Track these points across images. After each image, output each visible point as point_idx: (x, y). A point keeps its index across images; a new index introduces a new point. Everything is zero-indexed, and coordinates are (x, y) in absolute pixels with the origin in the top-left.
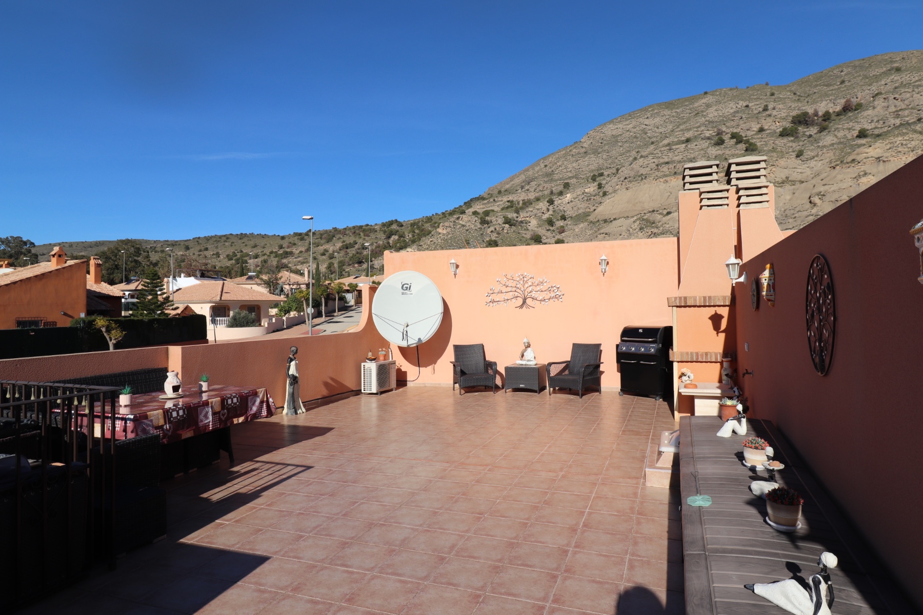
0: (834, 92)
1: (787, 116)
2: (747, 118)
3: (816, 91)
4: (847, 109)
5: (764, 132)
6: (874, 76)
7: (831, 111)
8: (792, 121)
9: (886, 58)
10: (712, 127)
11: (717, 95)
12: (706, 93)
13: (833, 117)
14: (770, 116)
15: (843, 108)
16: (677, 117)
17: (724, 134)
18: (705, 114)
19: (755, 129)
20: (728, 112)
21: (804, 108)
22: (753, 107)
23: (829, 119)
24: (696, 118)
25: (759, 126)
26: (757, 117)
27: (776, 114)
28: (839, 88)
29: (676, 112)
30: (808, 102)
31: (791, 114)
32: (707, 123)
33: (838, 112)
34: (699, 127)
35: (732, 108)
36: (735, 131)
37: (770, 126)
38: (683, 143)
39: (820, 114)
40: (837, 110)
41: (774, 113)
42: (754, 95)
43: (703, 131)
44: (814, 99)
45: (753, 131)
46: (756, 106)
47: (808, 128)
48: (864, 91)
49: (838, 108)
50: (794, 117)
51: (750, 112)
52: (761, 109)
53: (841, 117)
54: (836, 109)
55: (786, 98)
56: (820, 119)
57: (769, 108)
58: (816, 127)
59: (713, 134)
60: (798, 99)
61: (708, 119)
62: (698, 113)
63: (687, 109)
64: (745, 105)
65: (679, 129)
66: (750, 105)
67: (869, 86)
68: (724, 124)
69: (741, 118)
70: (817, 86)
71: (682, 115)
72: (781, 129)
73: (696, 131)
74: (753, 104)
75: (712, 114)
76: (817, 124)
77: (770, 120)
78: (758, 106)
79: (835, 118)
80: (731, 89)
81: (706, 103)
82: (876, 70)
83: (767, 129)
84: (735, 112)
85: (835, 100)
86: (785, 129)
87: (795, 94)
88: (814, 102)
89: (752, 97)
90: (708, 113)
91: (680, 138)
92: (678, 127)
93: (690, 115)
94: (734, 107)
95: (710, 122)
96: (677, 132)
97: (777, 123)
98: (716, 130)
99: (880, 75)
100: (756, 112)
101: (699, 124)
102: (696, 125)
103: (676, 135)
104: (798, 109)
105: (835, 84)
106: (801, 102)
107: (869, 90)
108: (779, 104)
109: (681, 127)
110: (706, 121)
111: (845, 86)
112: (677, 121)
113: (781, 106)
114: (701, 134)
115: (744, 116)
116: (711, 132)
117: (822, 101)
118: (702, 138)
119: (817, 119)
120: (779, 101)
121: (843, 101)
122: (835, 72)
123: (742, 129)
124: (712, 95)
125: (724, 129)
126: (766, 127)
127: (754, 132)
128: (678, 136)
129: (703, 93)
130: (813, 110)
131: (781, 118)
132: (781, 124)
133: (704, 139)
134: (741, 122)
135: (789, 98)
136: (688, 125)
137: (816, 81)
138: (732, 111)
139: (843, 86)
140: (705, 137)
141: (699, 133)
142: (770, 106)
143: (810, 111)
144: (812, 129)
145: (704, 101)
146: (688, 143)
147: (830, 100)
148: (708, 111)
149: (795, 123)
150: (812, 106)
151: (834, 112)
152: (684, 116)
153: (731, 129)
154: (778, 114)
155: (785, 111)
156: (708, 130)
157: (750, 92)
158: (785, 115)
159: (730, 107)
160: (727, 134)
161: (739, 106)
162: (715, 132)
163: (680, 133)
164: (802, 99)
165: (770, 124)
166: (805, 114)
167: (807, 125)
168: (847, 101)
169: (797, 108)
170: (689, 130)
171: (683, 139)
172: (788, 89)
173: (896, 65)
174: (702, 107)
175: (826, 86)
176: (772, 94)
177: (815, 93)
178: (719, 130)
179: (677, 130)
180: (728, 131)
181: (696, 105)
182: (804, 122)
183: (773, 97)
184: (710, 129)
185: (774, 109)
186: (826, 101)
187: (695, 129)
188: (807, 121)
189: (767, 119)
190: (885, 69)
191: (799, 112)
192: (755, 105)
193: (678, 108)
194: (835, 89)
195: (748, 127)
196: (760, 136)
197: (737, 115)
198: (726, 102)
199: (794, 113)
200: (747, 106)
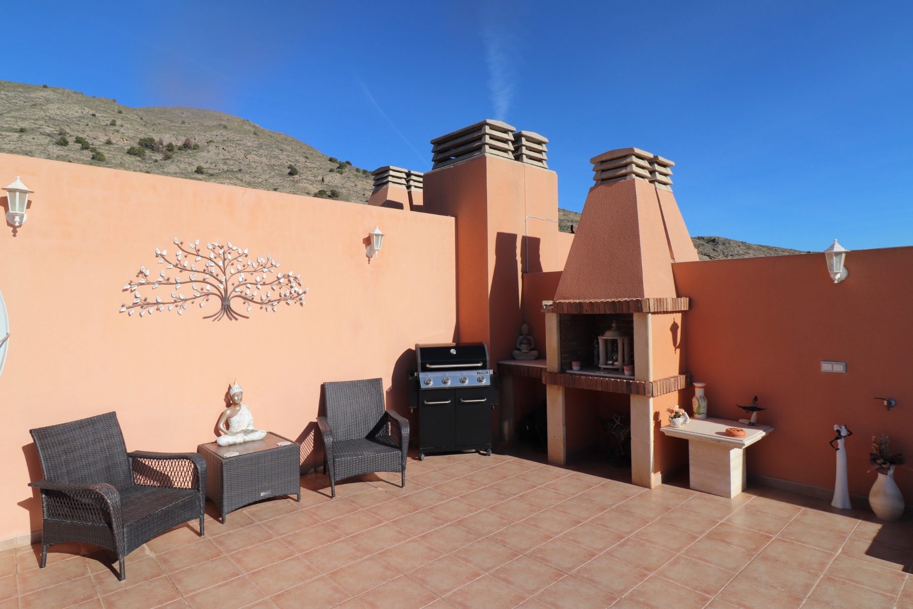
0: (176, 128)
1: (134, 137)
2: (94, 127)
3: (161, 123)
4: (187, 146)
5: (111, 145)
6: (207, 126)
7: (174, 144)
8: (139, 143)
9: (217, 115)
10: (54, 125)
11: (59, 93)
12: (45, 87)
13: (176, 150)
14: (118, 131)
15: (184, 145)
16: (7, 101)
17: (68, 135)
18: (44, 108)
19: (102, 140)
20: (72, 114)
21: (150, 134)
22: (100, 118)
23: (172, 150)
24: (33, 110)
25: (106, 138)
26: (104, 128)
27: (124, 131)
28: (180, 126)
29: (5, 95)
30: (154, 130)
31: (138, 136)
32: (48, 118)
33: (179, 147)
34: (37, 120)
35: (77, 112)
36: (80, 136)
37: (118, 141)
38: (16, 132)
39: (165, 144)
40: (179, 145)
41: (122, 130)
42: (101, 107)
43: (42, 125)
44: (159, 130)
45: (101, 141)
46: (104, 118)
47: (153, 153)
48: (201, 135)
49: (180, 144)
50: (141, 140)
51: (97, 122)
52: (109, 123)
53: (182, 152)
54: (178, 143)
55: (133, 120)
56: (165, 149)
57: (117, 123)
58: (161, 155)
59: (55, 132)
60: (145, 125)
61: (48, 114)
62: (35, 105)
63: (20, 96)
64: (91, 112)
65: (10, 115)
66: (97, 115)
67: (204, 132)
68: (68, 126)
69: (87, 125)
70: (161, 118)
71: (14, 101)
72: (129, 147)
73: (34, 123)
74: (100, 115)
75: (53, 110)
76: (162, 151)
77: (118, 135)
78: (105, 119)
79: (177, 151)
80: (75, 93)
81: (45, 97)
82: (210, 122)
83: (115, 144)
84: (80, 117)
85: (177, 135)
86: (132, 148)
87: (141, 119)
88: (159, 132)
89: (99, 108)
90: (48, 108)
91: (11, 126)
92: (8, 112)
93: (25, 104)
94: (80, 111)
95: (50, 118)
96: (8, 117)
97: (125, 140)
98: (58, 129)
99: (213, 127)
100: (103, 124)
101: (37, 117)
102: (34, 117)
103: (7, 121)
104: (145, 134)
105: (177, 122)
106: (147, 127)
107: (204, 136)
108: (127, 124)
109: (13, 114)
110: (47, 116)
111: (186, 127)
112: (8, 105)
113: (128, 126)
114: (39, 128)
115: (90, 124)
116: (52, 129)
117: (166, 133)
118: (41, 133)
119: (162, 148)
120: (126, 121)
121: (184, 139)
122: (177, 112)
123: (88, 136)
124: (54, 91)
125: (68, 130)
126: (114, 141)
127: (102, 143)
128: (9, 123)
129: (42, 86)
130: (158, 138)
131: (128, 137)
132: (128, 142)
133: (43, 135)
134: (87, 129)
135: (136, 121)
136: (22, 113)
137: (160, 114)
138: (77, 115)
139: (184, 126)
140: (45, 132)
141: (37, 126)
142: (118, 122)
143: (157, 139)
144: (157, 155)
145: (42, 94)
146: (23, 133)
147: (174, 135)
148: (48, 106)
149: (142, 145)
150: (157, 134)
151: (177, 146)
152: (17, 103)
153: (76, 133)
154: (126, 133)
155: (132, 131)
156: (48, 126)
157: (97, 103)
158: (133, 135)
159: (75, 111)
160: (71, 136)
161: (84, 113)
162: (57, 131)
163: (12, 119)
164: (148, 125)
165: (118, 140)
166: (152, 140)
167: (153, 150)
168: (187, 140)
169: (144, 132)
170: (24, 119)
171: (16, 127)
172: (135, 112)
173: (224, 123)
174: (41, 100)
175: (170, 121)
176: (120, 112)
177: (160, 124)
178: (62, 130)
179: (7, 115)
180: (72, 133)
181: (33, 95)
182: (151, 147)
183: (120, 115)
184: (51, 125)
185: (122, 126)
186: (170, 134)
187: (32, 121)
188: (153, 146)
189: (115, 133)
190: (215, 123)
191: (146, 137)
192: (102, 116)
193: (8, 91)
194: (177, 127)
195: (95, 137)
196: (108, 148)
197: (82, 120)
198: (70, 104)
199: (142, 136)
200: (94, 115)
